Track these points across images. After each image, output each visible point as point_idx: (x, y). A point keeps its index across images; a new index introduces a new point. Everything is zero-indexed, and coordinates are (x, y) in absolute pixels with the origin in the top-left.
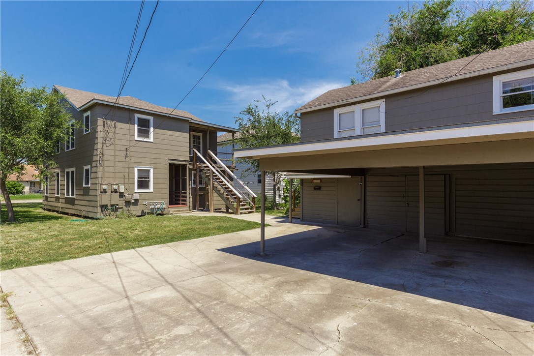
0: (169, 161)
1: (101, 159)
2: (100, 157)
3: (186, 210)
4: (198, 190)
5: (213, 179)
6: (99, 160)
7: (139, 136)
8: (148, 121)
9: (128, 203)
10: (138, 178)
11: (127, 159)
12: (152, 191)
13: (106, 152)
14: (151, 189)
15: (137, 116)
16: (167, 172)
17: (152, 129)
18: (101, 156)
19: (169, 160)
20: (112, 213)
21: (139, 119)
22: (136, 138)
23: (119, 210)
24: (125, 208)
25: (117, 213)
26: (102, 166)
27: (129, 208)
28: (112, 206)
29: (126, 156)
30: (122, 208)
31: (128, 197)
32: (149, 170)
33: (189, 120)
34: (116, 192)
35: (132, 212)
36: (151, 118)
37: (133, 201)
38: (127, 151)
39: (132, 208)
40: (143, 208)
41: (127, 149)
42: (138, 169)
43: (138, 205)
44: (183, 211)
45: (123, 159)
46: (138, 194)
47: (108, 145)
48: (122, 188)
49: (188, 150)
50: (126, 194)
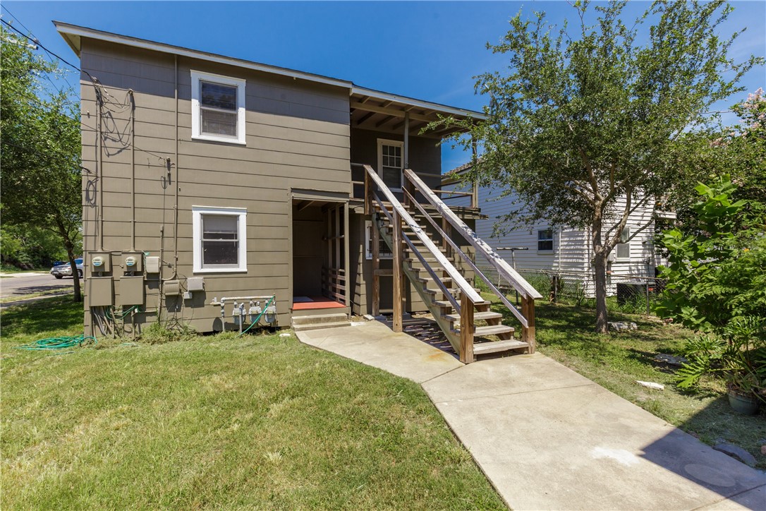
0: (293, 194)
1: (91, 188)
2: (90, 183)
3: (338, 319)
4: (378, 265)
5: (401, 237)
6: (87, 191)
7: (205, 129)
8: (233, 91)
9: (174, 302)
10: (205, 236)
11: (171, 189)
12: (245, 270)
13: (108, 170)
14: (242, 265)
15: (197, 76)
16: (288, 220)
17: (242, 112)
18: (92, 179)
19: (294, 190)
20: (128, 327)
21: (205, 86)
22: (196, 133)
23: (148, 318)
24: (166, 315)
25: (142, 325)
26: (94, 205)
27: (179, 315)
28: (125, 307)
29: (167, 180)
30: (154, 314)
31: (170, 286)
32: (236, 217)
33: (349, 89)
34: (136, 274)
35: (185, 323)
36: (240, 84)
37: (186, 296)
38: (169, 167)
39: (186, 312)
40: (218, 313)
41: (169, 161)
42: (201, 214)
43: (203, 306)
44: (329, 320)
45: (158, 187)
46: (201, 278)
47: (112, 151)
48: (152, 262)
49: (347, 165)
50: (167, 277)
